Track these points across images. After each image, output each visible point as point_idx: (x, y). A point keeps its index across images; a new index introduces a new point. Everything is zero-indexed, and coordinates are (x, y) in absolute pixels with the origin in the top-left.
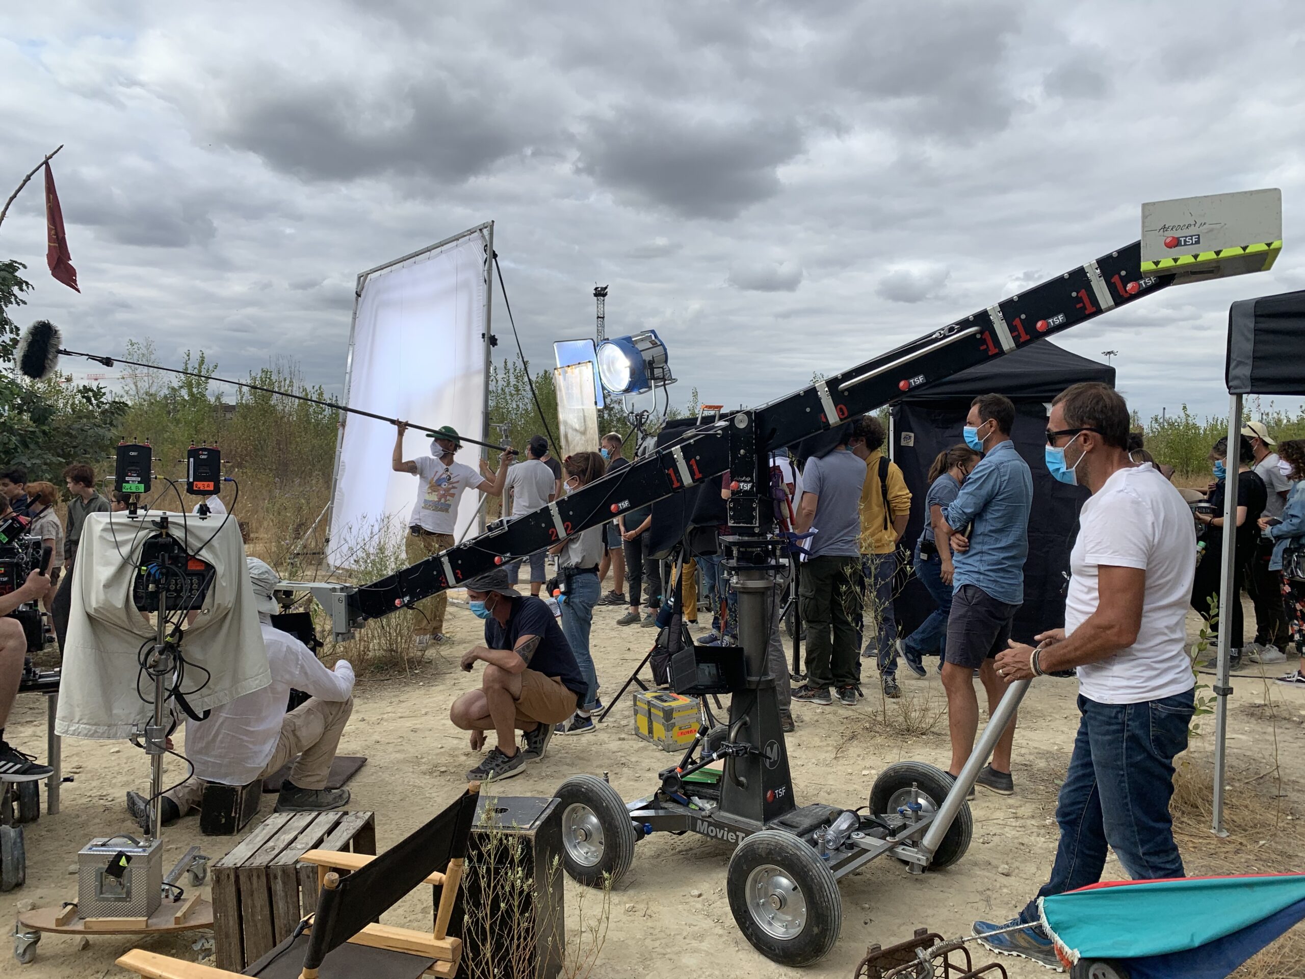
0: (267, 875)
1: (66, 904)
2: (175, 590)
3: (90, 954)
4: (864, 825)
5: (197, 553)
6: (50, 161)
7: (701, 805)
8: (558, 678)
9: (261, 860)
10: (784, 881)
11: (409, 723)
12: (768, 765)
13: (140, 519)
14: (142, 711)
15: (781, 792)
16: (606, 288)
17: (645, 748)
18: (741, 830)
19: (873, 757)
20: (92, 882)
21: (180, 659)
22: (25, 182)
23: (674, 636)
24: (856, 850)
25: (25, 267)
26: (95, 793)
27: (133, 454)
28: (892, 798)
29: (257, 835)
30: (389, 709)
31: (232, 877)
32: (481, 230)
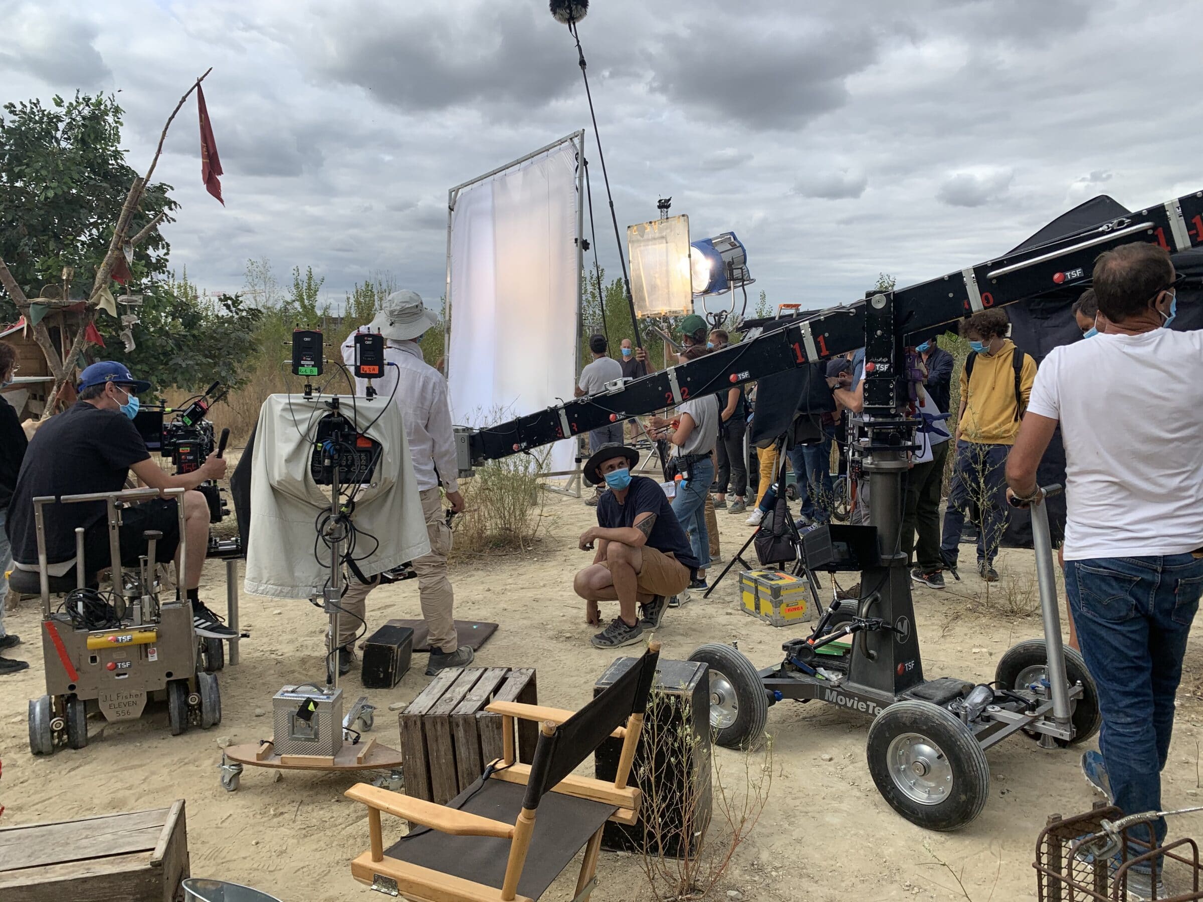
0: (450, 723)
1: (263, 742)
2: (347, 466)
3: (284, 786)
4: (997, 700)
5: (365, 432)
6: (201, 83)
7: (826, 675)
8: (672, 553)
9: (443, 709)
10: (926, 749)
11: (530, 594)
12: (898, 639)
13: (315, 400)
14: (319, 575)
15: (910, 665)
16: (669, 200)
17: (753, 623)
18: (872, 700)
19: (980, 636)
20: (285, 724)
21: (352, 529)
22: (181, 103)
23: (778, 520)
24: (992, 723)
25: (172, 189)
26: (266, 648)
27: (306, 339)
28: (1021, 674)
29: (433, 688)
30: (510, 581)
31: (419, 723)
32: (571, 139)
